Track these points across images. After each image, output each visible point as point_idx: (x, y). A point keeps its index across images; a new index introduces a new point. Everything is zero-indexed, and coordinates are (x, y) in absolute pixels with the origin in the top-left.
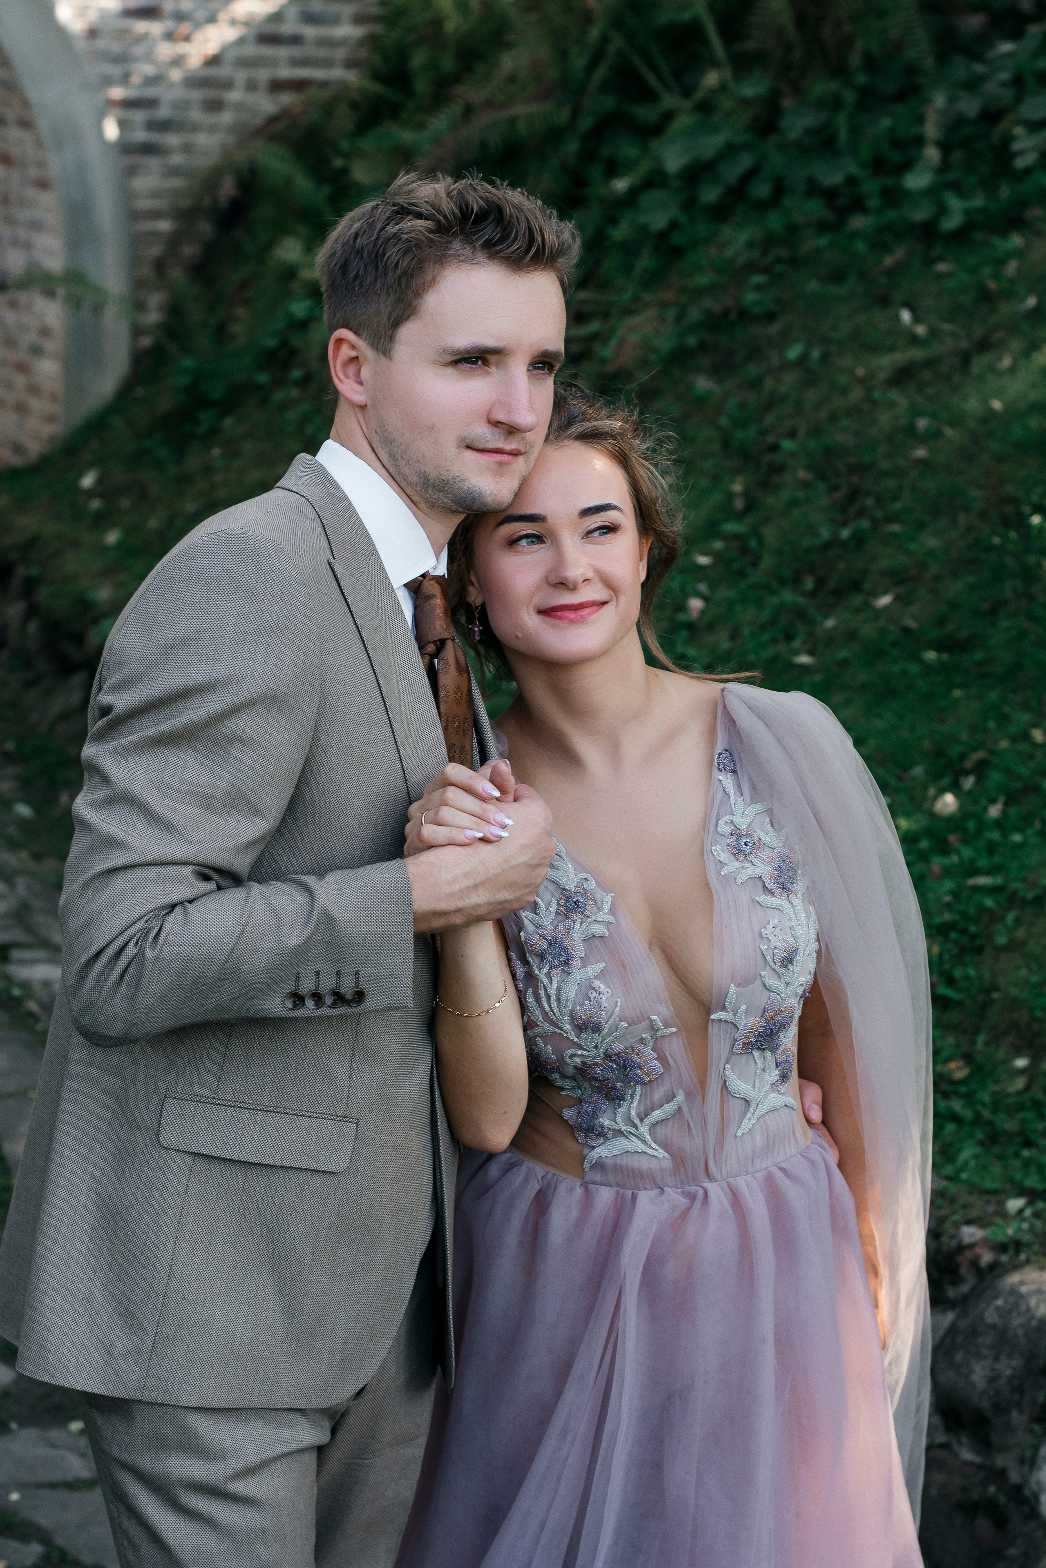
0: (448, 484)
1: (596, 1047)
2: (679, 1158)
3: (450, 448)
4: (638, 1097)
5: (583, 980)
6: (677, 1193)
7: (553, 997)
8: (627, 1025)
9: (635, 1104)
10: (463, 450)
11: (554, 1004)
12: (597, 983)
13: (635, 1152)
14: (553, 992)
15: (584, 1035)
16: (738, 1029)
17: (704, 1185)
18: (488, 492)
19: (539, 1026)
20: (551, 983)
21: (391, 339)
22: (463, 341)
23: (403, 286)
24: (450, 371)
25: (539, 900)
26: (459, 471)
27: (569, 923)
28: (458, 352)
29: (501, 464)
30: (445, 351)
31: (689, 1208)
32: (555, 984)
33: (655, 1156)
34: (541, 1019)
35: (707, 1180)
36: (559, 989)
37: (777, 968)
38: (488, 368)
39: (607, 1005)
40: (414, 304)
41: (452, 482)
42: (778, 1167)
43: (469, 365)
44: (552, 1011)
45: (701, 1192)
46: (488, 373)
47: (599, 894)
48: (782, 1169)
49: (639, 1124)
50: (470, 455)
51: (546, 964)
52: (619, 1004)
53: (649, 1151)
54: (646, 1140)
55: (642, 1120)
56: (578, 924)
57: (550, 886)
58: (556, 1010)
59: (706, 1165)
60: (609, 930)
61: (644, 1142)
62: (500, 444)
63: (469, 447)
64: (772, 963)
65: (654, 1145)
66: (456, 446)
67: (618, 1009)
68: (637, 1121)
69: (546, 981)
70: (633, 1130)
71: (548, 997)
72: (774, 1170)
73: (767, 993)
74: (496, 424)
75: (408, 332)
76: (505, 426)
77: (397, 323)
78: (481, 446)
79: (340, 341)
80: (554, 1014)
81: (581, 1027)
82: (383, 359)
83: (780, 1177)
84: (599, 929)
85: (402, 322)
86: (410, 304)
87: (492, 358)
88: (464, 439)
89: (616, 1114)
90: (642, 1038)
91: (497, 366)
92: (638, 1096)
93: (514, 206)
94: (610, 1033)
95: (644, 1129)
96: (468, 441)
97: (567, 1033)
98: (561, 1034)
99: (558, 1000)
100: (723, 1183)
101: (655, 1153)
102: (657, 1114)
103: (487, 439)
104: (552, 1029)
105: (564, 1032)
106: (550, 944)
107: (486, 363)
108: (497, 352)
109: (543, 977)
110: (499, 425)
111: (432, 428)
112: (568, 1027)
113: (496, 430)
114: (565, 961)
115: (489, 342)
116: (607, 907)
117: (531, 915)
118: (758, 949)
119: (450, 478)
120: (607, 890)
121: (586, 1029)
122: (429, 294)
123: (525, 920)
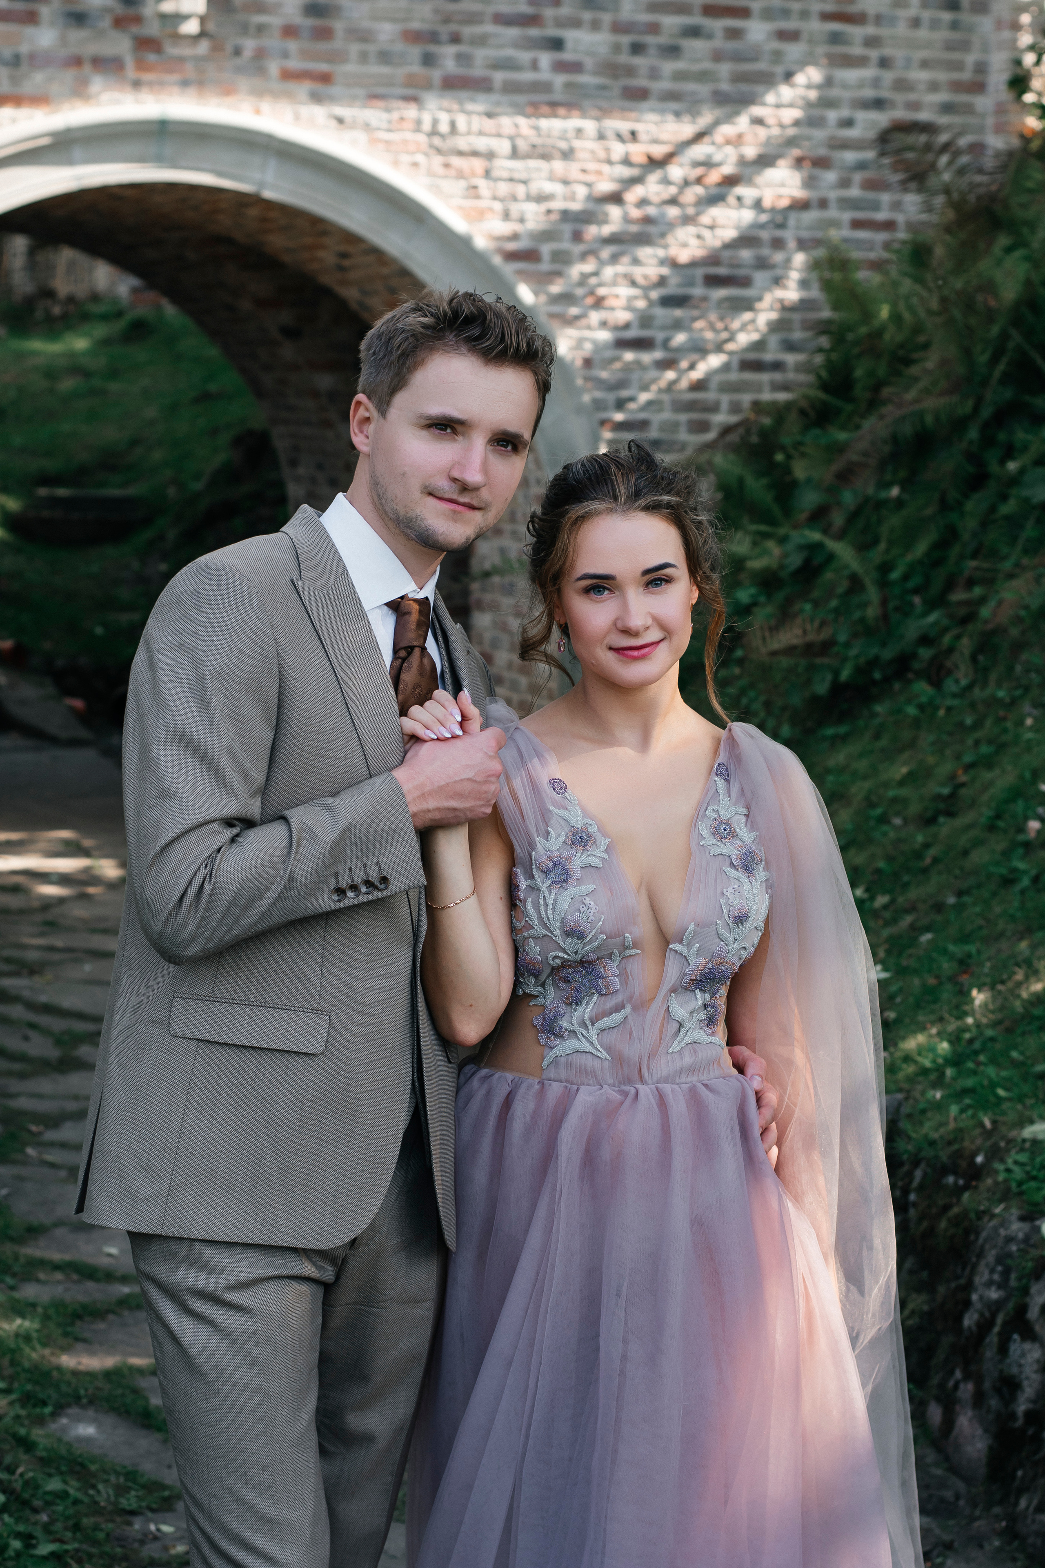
0: (411, 521)
1: (576, 953)
2: (618, 1059)
3: (416, 494)
4: (592, 1005)
5: (577, 896)
6: (613, 1090)
7: (550, 907)
8: (605, 938)
9: (589, 1009)
10: (426, 496)
11: (550, 912)
12: (588, 901)
13: (583, 1052)
14: (550, 902)
15: (569, 940)
16: (689, 964)
17: (636, 1086)
18: (441, 532)
19: (534, 928)
20: (550, 895)
21: (388, 403)
22: (436, 409)
23: (401, 363)
24: (424, 433)
25: (553, 832)
26: (421, 512)
27: (572, 851)
28: (429, 418)
29: (455, 512)
30: (421, 417)
31: (622, 1103)
32: (553, 896)
33: (599, 1057)
34: (536, 923)
35: (640, 1083)
36: (555, 900)
37: (730, 922)
38: (456, 436)
39: (593, 918)
40: (406, 377)
41: (414, 520)
42: (702, 1084)
43: (439, 431)
44: (548, 917)
45: (633, 1091)
46: (455, 440)
47: (599, 837)
48: (705, 1085)
49: (590, 1027)
50: (431, 502)
51: (549, 879)
52: (602, 919)
53: (595, 1052)
54: (594, 1042)
55: (593, 1024)
56: (579, 855)
57: (563, 823)
58: (551, 917)
59: (640, 1070)
60: (603, 863)
61: (592, 1044)
62: (454, 496)
63: (430, 494)
64: (726, 917)
65: (599, 1047)
66: (420, 491)
67: (601, 923)
68: (588, 1023)
69: (546, 892)
70: (584, 1032)
71: (546, 905)
72: (699, 1085)
73: (717, 940)
74: (454, 480)
75: (401, 400)
76: (460, 483)
77: (394, 390)
78: (440, 495)
79: (359, 403)
80: (549, 920)
81: (569, 933)
82: (381, 419)
83: (703, 1091)
84: (595, 862)
85: (397, 391)
86: (404, 377)
87: (459, 428)
88: (426, 487)
89: (572, 1017)
90: (613, 952)
91: (463, 434)
92: (593, 1003)
93: (494, 314)
94: (590, 942)
95: (593, 1032)
96: (430, 489)
97: (556, 937)
98: (551, 937)
99: (554, 908)
100: (653, 1087)
101: (599, 1054)
102: (606, 1021)
103: (445, 491)
104: (545, 932)
105: (554, 935)
106: (555, 865)
107: (455, 432)
108: (462, 423)
109: (544, 889)
110: (457, 482)
111: (404, 474)
112: (557, 932)
113: (453, 484)
114: (564, 880)
115: (456, 414)
116: (603, 847)
117: (543, 841)
118: (718, 902)
119: (414, 516)
120: (605, 835)
121: (573, 935)
122: (418, 371)
123: (538, 844)
